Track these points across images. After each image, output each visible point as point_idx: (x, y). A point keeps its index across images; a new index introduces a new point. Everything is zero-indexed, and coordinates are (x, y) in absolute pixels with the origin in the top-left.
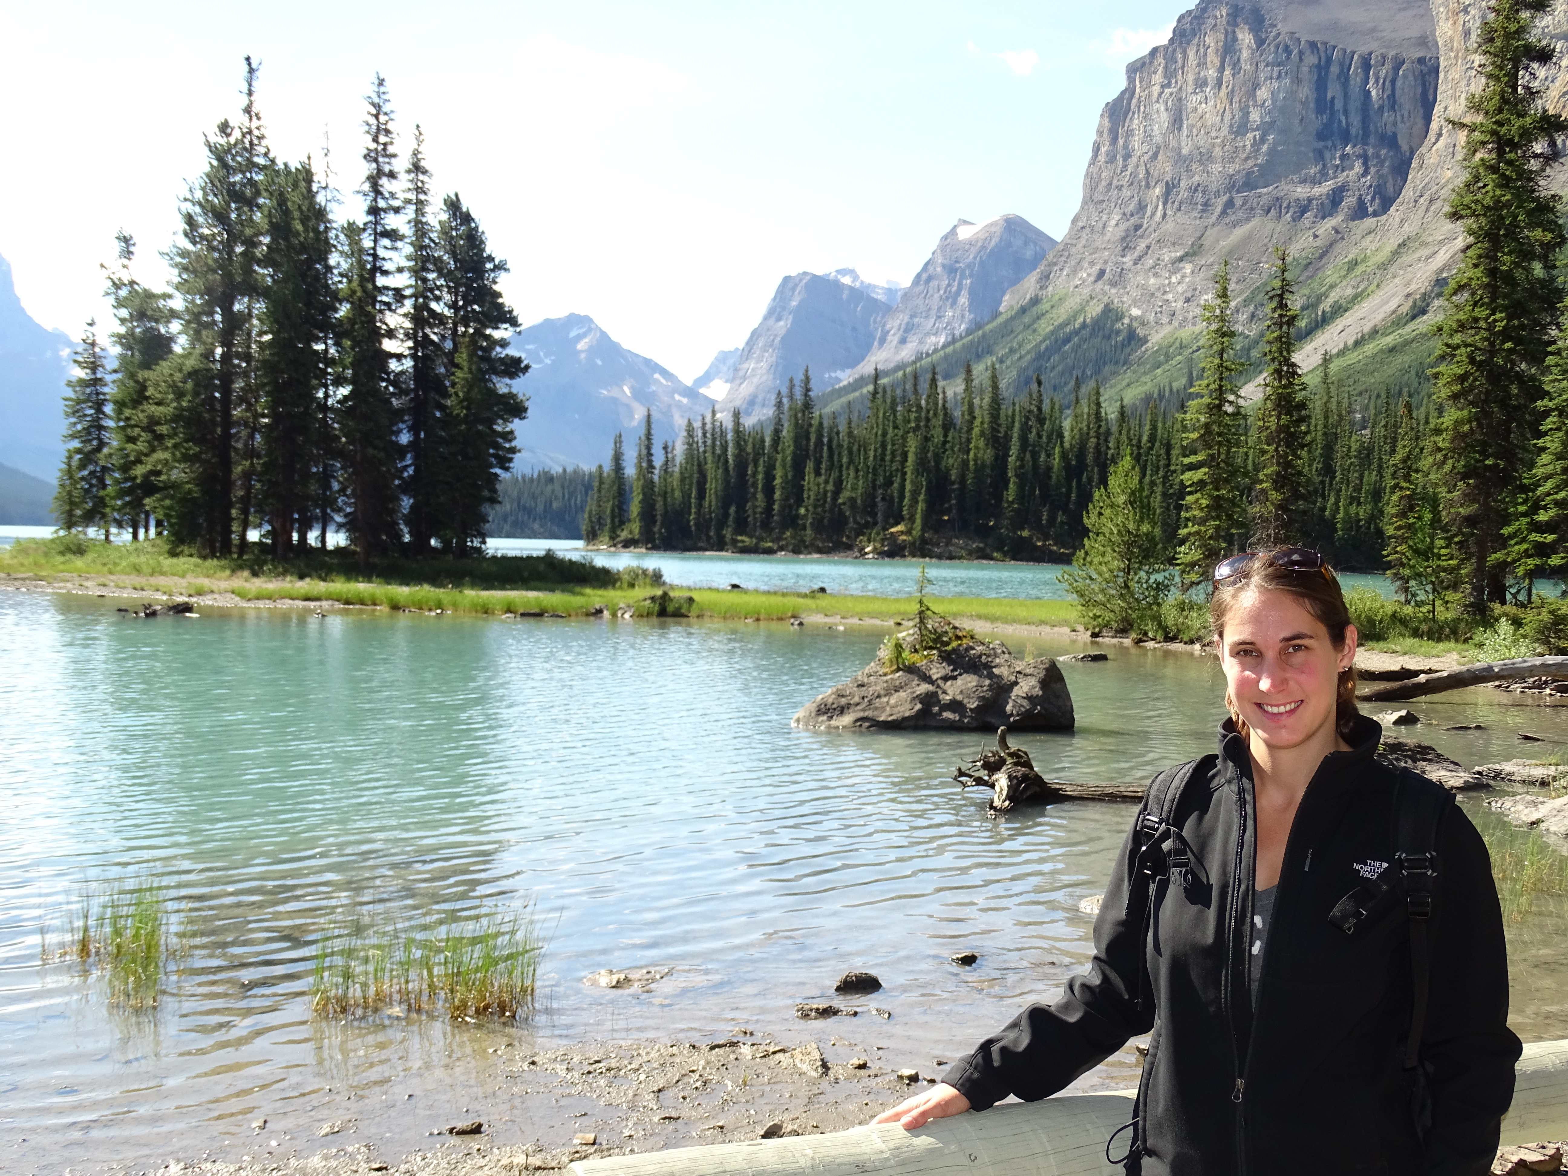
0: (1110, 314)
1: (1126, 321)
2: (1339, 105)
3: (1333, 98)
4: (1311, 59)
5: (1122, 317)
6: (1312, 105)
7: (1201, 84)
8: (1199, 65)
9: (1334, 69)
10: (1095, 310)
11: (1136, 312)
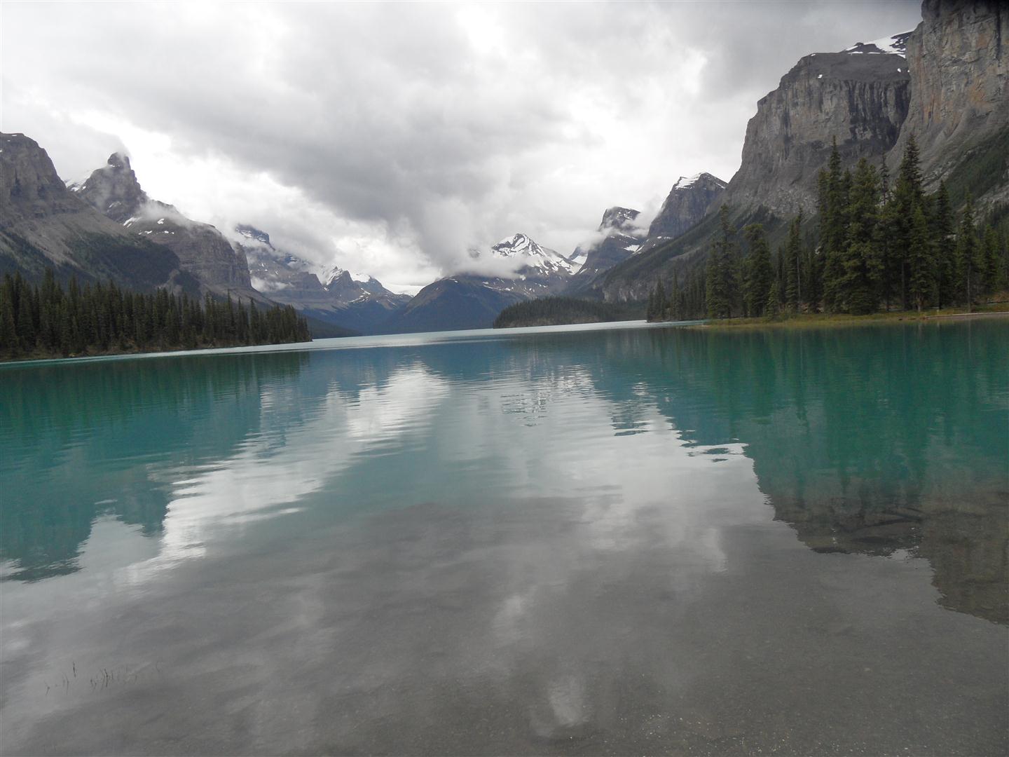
0: (762, 211)
1: (770, 212)
2: (860, 107)
3: (857, 104)
4: (845, 89)
5: (768, 210)
6: (848, 109)
7: (795, 105)
8: (793, 98)
9: (857, 92)
10: (755, 209)
11: (773, 208)
